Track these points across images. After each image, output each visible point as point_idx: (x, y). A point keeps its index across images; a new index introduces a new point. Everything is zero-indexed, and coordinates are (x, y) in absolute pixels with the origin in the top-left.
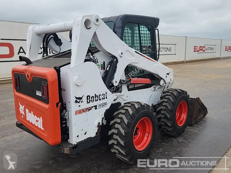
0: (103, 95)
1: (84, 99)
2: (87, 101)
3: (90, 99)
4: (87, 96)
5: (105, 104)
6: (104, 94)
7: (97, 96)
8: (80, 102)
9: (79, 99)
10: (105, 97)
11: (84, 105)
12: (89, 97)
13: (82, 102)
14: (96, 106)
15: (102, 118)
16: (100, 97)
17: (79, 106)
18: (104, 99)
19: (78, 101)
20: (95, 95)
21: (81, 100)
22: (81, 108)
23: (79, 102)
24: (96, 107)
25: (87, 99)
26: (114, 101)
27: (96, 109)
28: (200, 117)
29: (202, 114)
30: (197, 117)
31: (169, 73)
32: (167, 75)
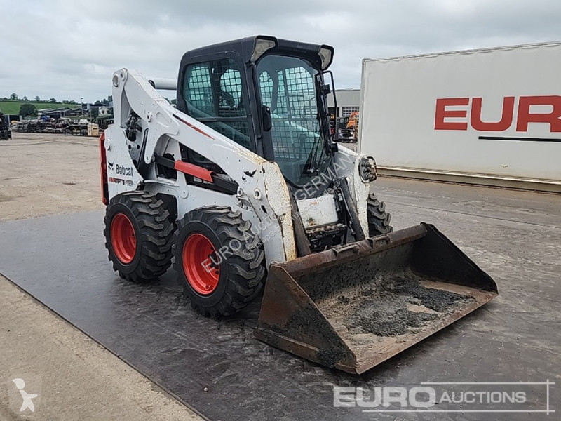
2: (117, 171)
3: (119, 169)
5: (132, 183)
6: (130, 170)
7: (124, 168)
10: (131, 172)
11: (114, 174)
13: (113, 169)
14: (124, 181)
16: (127, 171)
17: (111, 173)
18: (130, 175)
19: (110, 167)
26: (139, 183)
28: (293, 341)
29: (313, 345)
30: (282, 332)
31: (254, 173)
32: (245, 176)
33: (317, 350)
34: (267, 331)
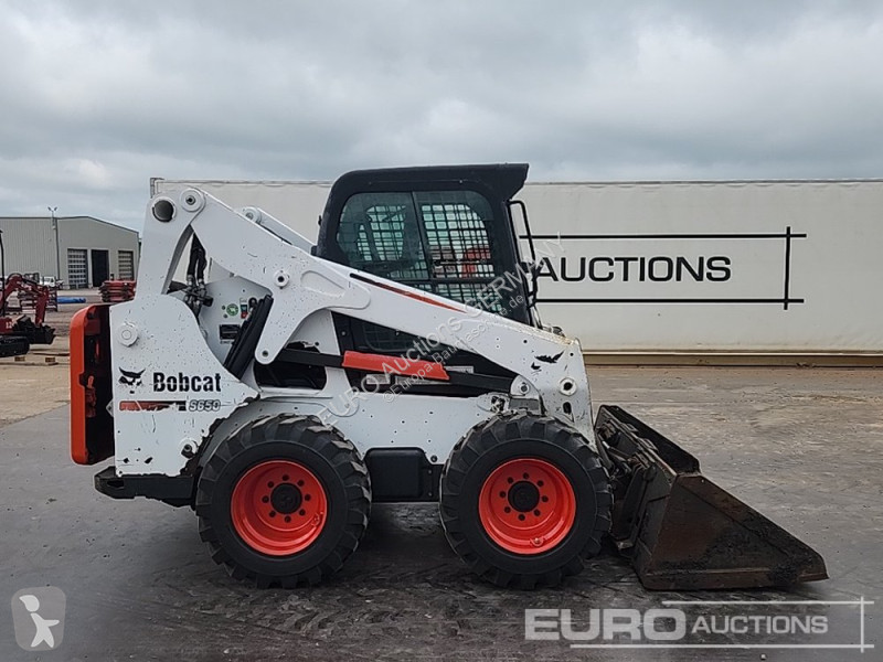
0: (205, 379)
1: (147, 379)
2: (156, 387)
3: (165, 381)
4: (156, 375)
5: (215, 404)
6: (211, 379)
7: (187, 379)
8: (135, 384)
9: (131, 377)
10: (213, 383)
11: (146, 392)
12: (159, 378)
13: (138, 384)
14: (184, 403)
15: (204, 438)
16: (197, 383)
17: (132, 392)
18: (211, 389)
19: (130, 379)
20: (181, 374)
21: (137, 380)
22: (136, 398)
23: (131, 384)
24: (182, 406)
25: (156, 380)
26: (245, 401)
27: (183, 409)
28: (722, 571)
29: (757, 566)
30: (701, 566)
31: (558, 357)
32: (538, 363)
33: (765, 569)
34: (672, 572)
